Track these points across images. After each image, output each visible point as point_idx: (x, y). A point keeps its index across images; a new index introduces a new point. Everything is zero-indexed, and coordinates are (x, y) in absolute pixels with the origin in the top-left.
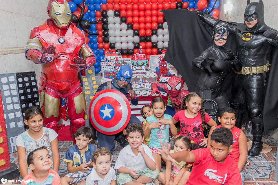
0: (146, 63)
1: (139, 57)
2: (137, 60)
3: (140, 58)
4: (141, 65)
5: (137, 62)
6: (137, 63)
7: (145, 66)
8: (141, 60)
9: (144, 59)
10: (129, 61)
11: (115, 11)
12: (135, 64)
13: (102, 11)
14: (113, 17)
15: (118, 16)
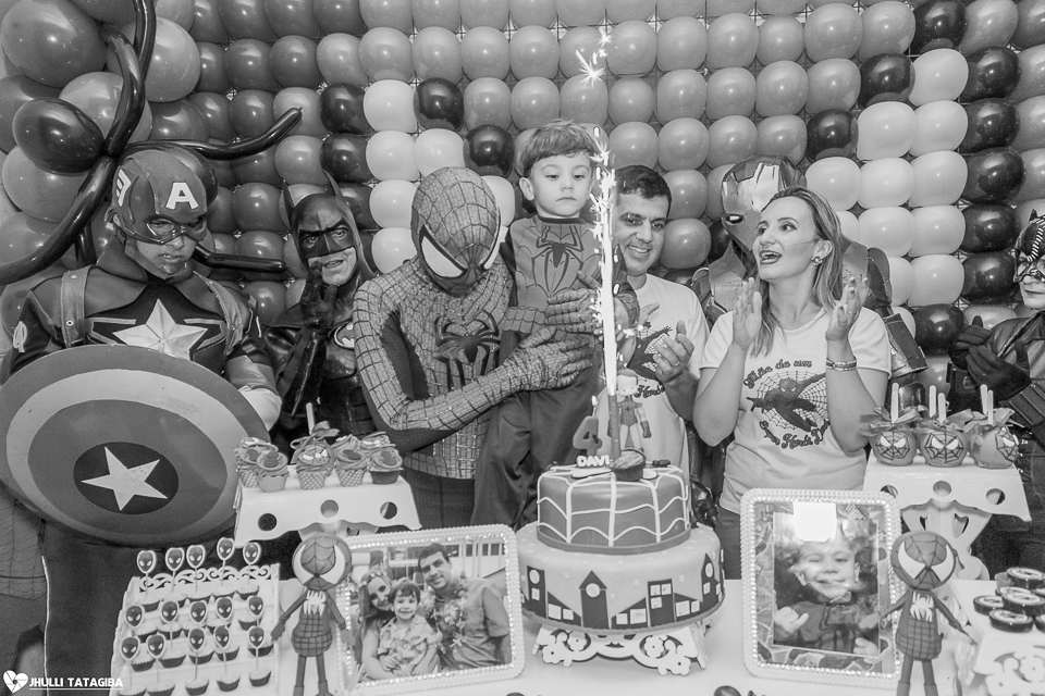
0: (697, 591)
1: (613, 511)
2: (588, 542)
3: (621, 523)
4: (639, 616)
5: (592, 578)
6: (593, 591)
7: (682, 632)
8: (637, 540)
9: (676, 538)
10: (490, 563)
11: (422, 84)
12: (564, 607)
13: (326, 89)
14: (411, 134)
15: (445, 122)
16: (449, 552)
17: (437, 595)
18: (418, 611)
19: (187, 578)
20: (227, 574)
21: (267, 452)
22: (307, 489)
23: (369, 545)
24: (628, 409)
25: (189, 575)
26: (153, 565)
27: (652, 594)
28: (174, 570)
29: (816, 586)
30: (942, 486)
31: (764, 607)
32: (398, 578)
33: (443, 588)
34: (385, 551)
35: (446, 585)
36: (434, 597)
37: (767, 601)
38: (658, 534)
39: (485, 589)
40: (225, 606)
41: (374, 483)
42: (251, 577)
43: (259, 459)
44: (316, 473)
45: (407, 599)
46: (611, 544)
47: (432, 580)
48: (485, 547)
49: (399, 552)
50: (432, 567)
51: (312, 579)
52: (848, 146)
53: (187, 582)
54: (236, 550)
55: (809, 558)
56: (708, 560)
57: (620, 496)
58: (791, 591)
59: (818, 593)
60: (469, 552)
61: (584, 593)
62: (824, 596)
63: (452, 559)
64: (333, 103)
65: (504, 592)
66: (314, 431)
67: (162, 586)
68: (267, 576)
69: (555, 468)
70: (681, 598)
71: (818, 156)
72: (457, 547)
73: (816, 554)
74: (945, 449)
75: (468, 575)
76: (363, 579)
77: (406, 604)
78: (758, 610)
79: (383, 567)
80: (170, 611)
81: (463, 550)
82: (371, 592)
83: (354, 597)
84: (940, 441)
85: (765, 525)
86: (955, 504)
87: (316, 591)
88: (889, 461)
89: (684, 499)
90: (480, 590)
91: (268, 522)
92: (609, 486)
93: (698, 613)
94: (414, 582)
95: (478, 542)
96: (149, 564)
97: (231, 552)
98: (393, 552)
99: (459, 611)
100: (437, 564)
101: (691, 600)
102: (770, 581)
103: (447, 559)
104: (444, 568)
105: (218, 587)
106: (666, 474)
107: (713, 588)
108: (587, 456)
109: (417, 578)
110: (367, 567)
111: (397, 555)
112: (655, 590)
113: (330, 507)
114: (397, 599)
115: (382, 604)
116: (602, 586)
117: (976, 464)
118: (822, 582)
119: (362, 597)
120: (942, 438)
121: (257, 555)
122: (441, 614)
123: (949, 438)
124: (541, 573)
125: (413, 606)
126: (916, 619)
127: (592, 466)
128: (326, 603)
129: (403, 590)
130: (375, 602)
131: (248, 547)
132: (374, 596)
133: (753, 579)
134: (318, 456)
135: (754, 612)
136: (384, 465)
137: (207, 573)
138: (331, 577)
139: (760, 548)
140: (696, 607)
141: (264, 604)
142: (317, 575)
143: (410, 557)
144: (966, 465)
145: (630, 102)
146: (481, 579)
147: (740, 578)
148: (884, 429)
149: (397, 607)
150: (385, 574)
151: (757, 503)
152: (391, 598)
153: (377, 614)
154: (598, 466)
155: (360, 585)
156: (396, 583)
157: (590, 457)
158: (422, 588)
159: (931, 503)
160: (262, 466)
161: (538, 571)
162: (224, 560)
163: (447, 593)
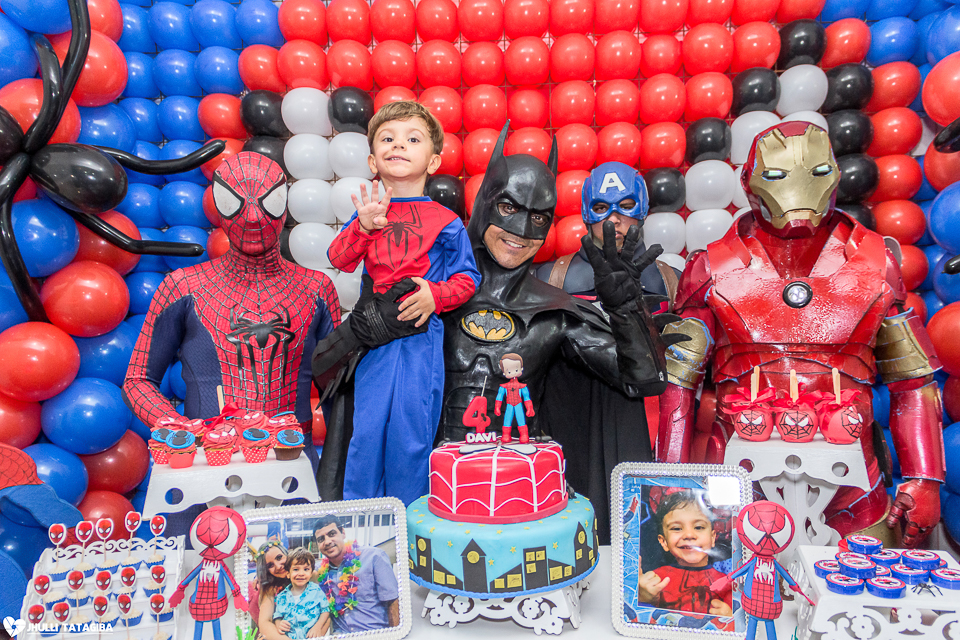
0: (569, 556)
1: (493, 483)
2: (472, 511)
3: (501, 493)
4: (515, 581)
5: (473, 546)
6: (473, 557)
7: (556, 595)
8: (516, 511)
9: (551, 507)
10: (381, 533)
11: (336, 91)
12: (447, 573)
13: (247, 95)
14: (327, 138)
15: (357, 126)
16: (343, 522)
17: (330, 563)
18: (312, 579)
19: (97, 549)
20: (135, 545)
21: (176, 432)
22: (214, 465)
23: (266, 518)
24: (513, 390)
25: (99, 546)
26: (63, 537)
27: (527, 560)
28: (84, 542)
29: (677, 552)
30: (793, 460)
31: (630, 571)
32: (294, 548)
33: (336, 556)
34: (282, 523)
35: (339, 554)
36: (328, 565)
37: (633, 565)
38: (536, 505)
39: (375, 557)
40: (129, 574)
41: (277, 459)
42: (158, 548)
43: (168, 438)
44: (222, 451)
45: (302, 567)
46: (492, 514)
47: (326, 549)
48: (377, 518)
49: (295, 523)
50: (327, 537)
51: (206, 549)
52: (723, 151)
53: (98, 553)
54: (143, 522)
55: (672, 526)
56: (580, 528)
57: (500, 470)
58: (654, 555)
59: (679, 558)
60: (362, 523)
61: (465, 560)
62: (683, 561)
63: (345, 530)
64: (253, 108)
65: (394, 560)
66: (223, 411)
67: (74, 556)
68: (174, 546)
69: (447, 444)
70: (555, 564)
71: (696, 160)
72: (350, 518)
73: (676, 522)
74: (797, 425)
75: (360, 543)
76: (261, 549)
77: (301, 572)
78: (625, 574)
79: (280, 537)
80: (76, 580)
81: (355, 521)
82: (268, 562)
83: (251, 565)
84: (793, 419)
85: (633, 497)
86: (804, 476)
87: (211, 561)
88: (749, 437)
89: (561, 473)
90: (371, 558)
91: (174, 496)
92: (491, 461)
93: (570, 577)
94: (309, 551)
95: (370, 513)
96: (59, 536)
97: (138, 524)
98: (289, 523)
99: (350, 578)
100: (331, 534)
101: (564, 566)
102: (636, 548)
103: (341, 529)
104: (337, 538)
105: (126, 558)
106: (545, 450)
107: (585, 554)
108: (476, 434)
109: (312, 546)
110: (265, 538)
111: (294, 526)
112: (530, 556)
113: (233, 482)
114: (293, 567)
115: (279, 571)
116: (482, 553)
117: (825, 439)
118: (682, 548)
119: (259, 565)
120: (795, 415)
121: (163, 527)
122: (334, 580)
123: (800, 416)
124: (428, 541)
125: (308, 574)
126: (759, 582)
127: (480, 442)
128: (220, 571)
129: (298, 559)
130: (272, 570)
131: (155, 520)
132: (271, 565)
133: (622, 545)
134: (225, 434)
135: (622, 575)
136: (287, 443)
137: (116, 544)
138: (225, 547)
139: (628, 517)
140: (568, 572)
141: (167, 572)
142: (211, 546)
143: (306, 528)
144: (816, 440)
145: (527, 109)
146: (372, 547)
147: (610, 544)
148: (744, 408)
149: (293, 574)
150: (282, 544)
151: (625, 476)
152: (287, 566)
153: (273, 581)
154: (486, 442)
155: (259, 554)
156: (292, 553)
157: (479, 434)
158: (317, 557)
159: (784, 475)
160: (170, 444)
161: (424, 539)
162: (132, 531)
163: (340, 561)
